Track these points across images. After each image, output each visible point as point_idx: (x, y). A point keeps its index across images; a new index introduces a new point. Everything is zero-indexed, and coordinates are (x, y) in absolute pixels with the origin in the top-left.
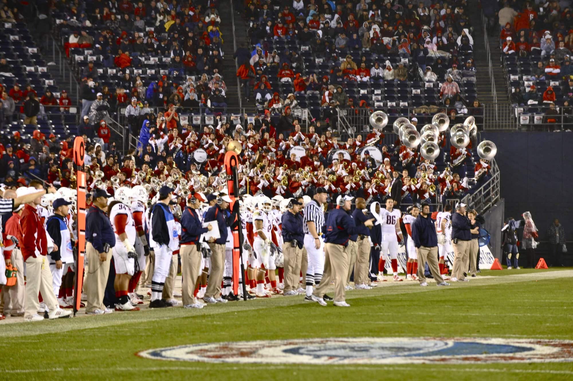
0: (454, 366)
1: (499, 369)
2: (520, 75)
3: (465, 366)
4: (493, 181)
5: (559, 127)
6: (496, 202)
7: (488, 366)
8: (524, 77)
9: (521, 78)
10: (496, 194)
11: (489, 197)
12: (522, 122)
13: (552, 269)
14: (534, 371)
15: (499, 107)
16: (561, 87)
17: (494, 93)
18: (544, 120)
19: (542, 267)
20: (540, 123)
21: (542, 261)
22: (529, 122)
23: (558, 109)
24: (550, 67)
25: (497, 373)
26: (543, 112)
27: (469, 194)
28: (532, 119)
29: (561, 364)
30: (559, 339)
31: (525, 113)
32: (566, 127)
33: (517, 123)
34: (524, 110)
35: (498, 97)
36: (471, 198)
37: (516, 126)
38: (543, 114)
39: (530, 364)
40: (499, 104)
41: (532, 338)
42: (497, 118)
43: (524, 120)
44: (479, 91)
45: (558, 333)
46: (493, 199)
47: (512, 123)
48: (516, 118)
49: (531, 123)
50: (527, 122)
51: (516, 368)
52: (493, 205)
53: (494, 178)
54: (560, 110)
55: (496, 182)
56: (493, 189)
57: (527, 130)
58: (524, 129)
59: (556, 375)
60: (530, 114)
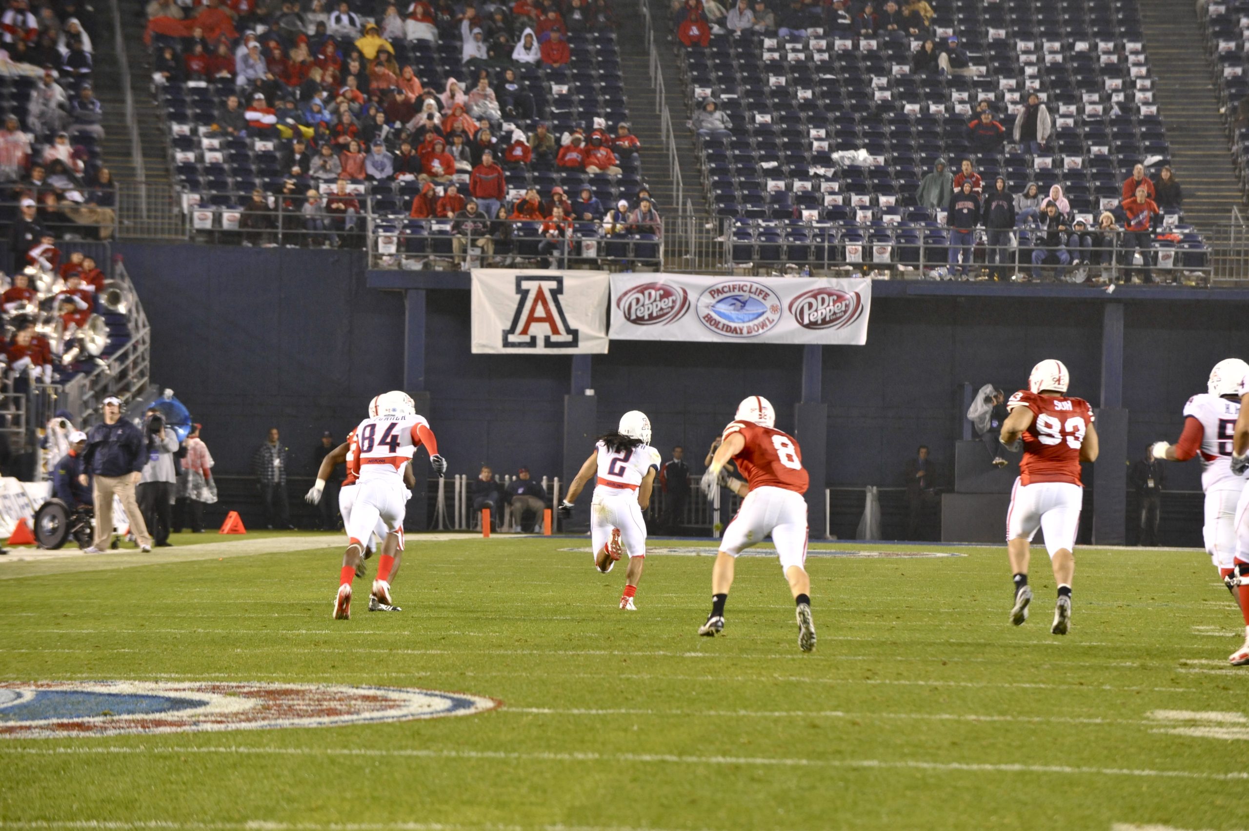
0: (34, 742)
1: (131, 747)
2: (192, 125)
3: (57, 742)
4: (135, 348)
5: (274, 238)
6: (140, 391)
7: (105, 742)
8: (202, 130)
9: (194, 131)
10: (142, 374)
11: (125, 381)
12: (198, 224)
13: (255, 534)
14: (204, 749)
15: (148, 190)
16: (278, 155)
17: (138, 160)
18: (243, 221)
19: (234, 531)
20: (235, 227)
21: (233, 518)
22: (213, 226)
23: (271, 200)
24: (255, 110)
25: (125, 756)
26: (242, 204)
27: (81, 375)
28: (217, 219)
29: (261, 732)
30: (260, 680)
31: (203, 204)
32: (287, 238)
33: (188, 226)
34: (202, 198)
35: (147, 169)
36: (87, 382)
37: (183, 233)
38: (241, 209)
39: (196, 734)
40: (147, 183)
41: (204, 680)
42: (145, 213)
43: (203, 219)
44: (106, 154)
45: (259, 668)
46: (134, 384)
47: (176, 224)
48: (184, 215)
49: (217, 228)
50: (208, 225)
51: (165, 745)
52: (134, 397)
53: (137, 342)
54: (276, 202)
55: (141, 348)
56: (135, 363)
57: (206, 242)
58: (200, 239)
59: (249, 756)
60: (213, 208)
